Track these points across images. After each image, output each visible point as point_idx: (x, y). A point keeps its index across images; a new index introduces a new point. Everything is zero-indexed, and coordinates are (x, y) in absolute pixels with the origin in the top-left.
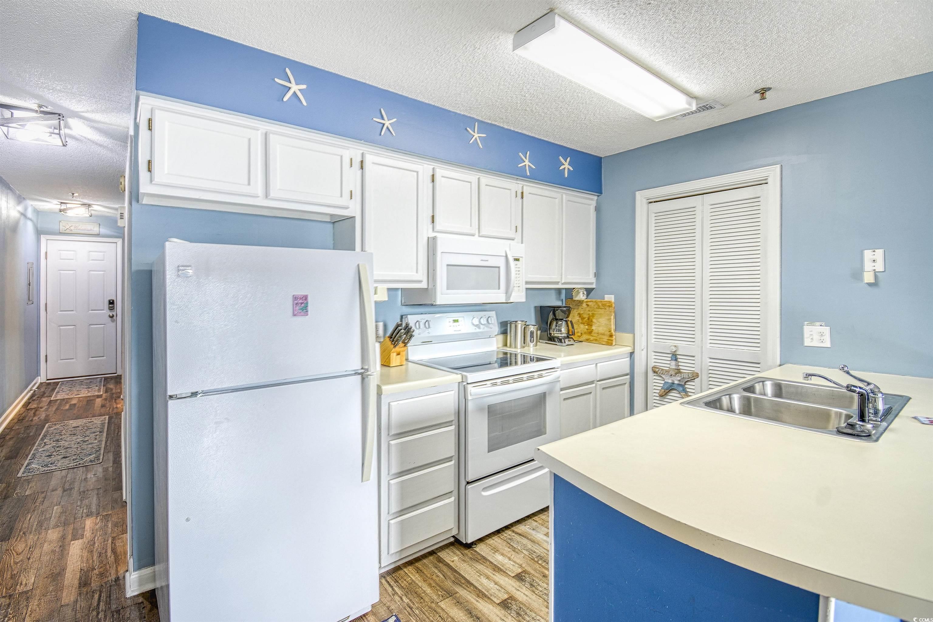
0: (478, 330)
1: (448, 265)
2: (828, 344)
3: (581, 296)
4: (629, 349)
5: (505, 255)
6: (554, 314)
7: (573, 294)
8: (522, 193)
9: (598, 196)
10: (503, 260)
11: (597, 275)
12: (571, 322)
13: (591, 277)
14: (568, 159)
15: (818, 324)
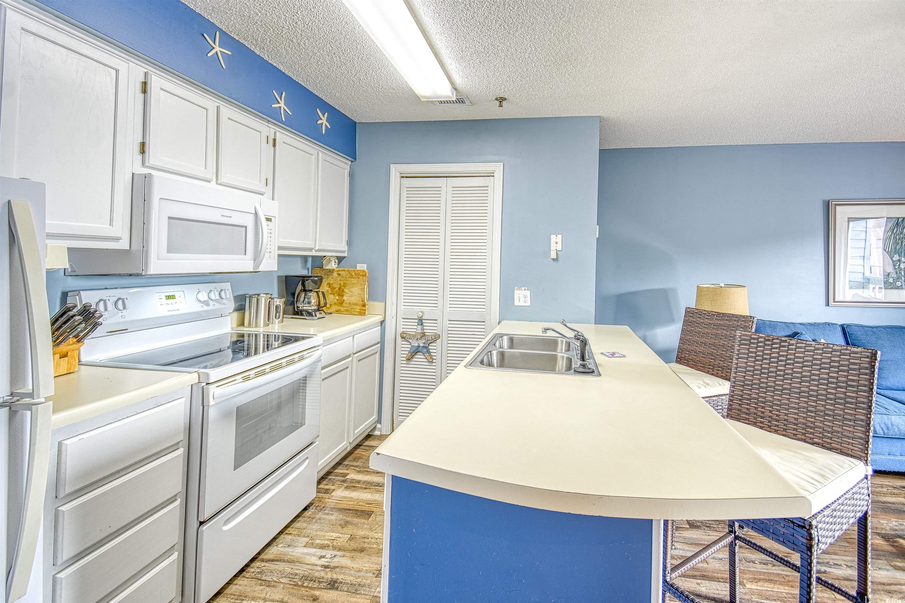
0: (206, 308)
1: (170, 218)
2: (528, 304)
3: (333, 265)
4: (380, 318)
5: (254, 212)
6: (303, 285)
7: (323, 263)
8: (275, 140)
9: (352, 162)
10: (251, 218)
11: (349, 243)
12: (323, 293)
13: (344, 245)
14: (326, 115)
15: (523, 288)
